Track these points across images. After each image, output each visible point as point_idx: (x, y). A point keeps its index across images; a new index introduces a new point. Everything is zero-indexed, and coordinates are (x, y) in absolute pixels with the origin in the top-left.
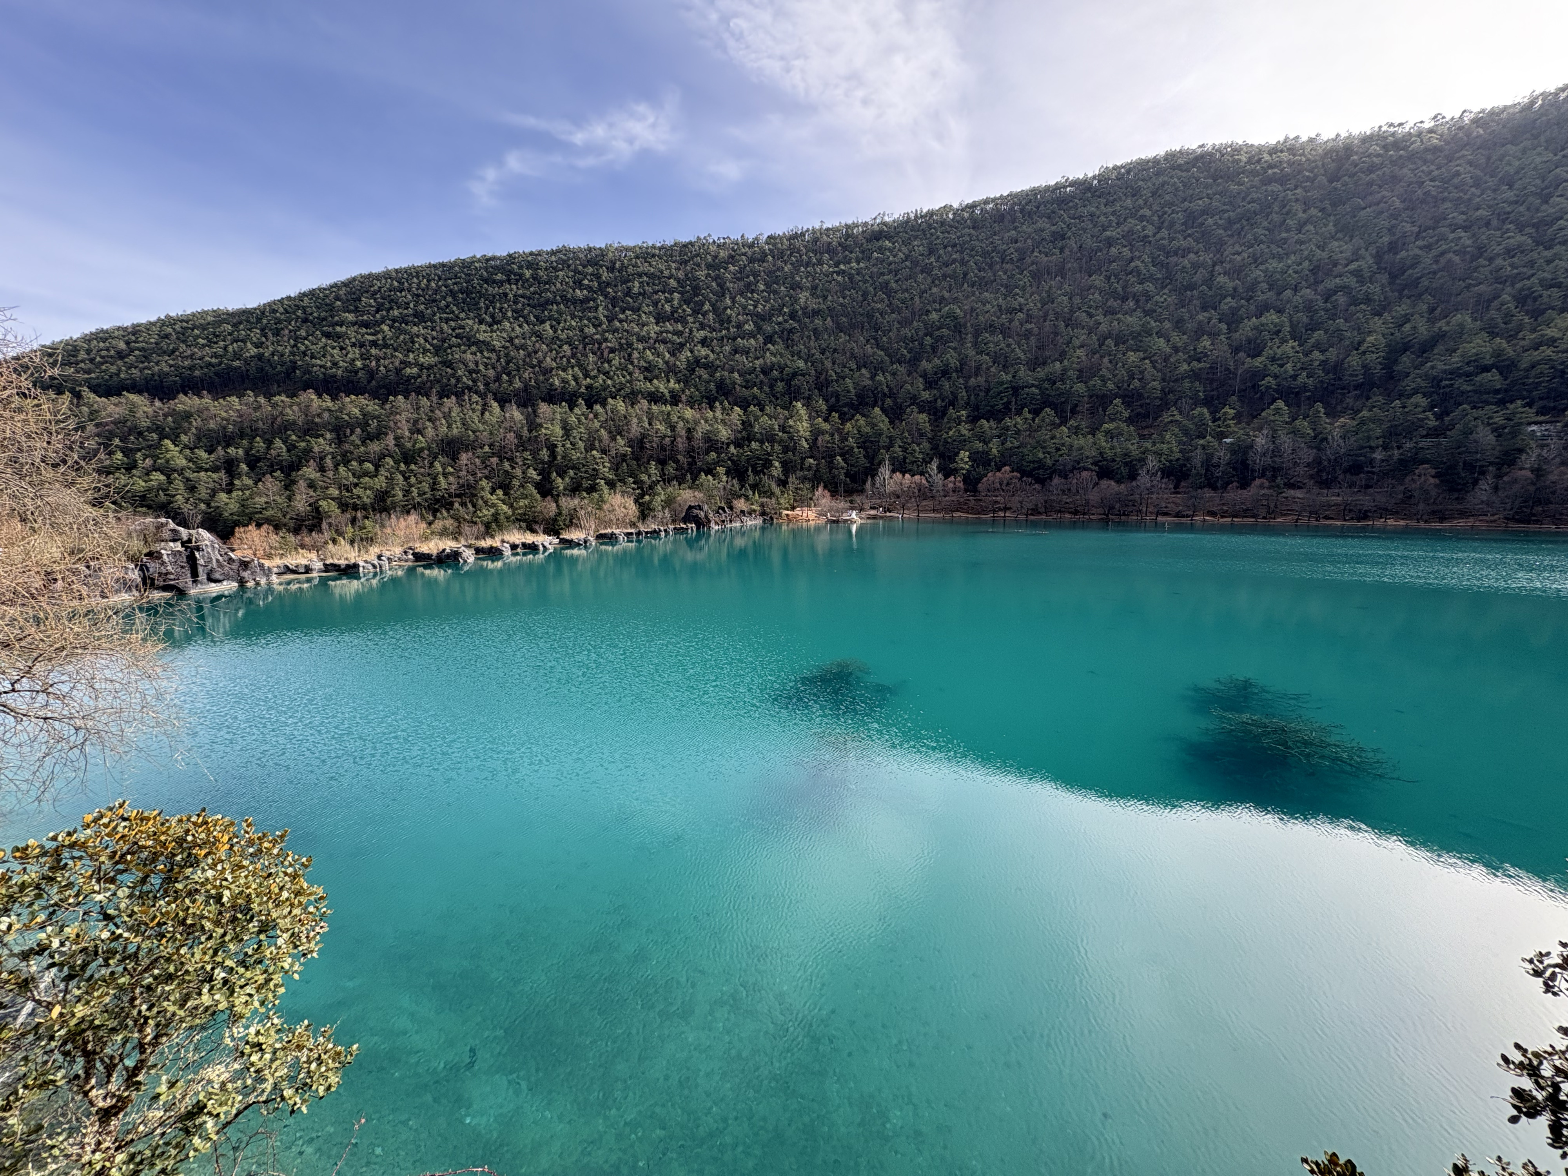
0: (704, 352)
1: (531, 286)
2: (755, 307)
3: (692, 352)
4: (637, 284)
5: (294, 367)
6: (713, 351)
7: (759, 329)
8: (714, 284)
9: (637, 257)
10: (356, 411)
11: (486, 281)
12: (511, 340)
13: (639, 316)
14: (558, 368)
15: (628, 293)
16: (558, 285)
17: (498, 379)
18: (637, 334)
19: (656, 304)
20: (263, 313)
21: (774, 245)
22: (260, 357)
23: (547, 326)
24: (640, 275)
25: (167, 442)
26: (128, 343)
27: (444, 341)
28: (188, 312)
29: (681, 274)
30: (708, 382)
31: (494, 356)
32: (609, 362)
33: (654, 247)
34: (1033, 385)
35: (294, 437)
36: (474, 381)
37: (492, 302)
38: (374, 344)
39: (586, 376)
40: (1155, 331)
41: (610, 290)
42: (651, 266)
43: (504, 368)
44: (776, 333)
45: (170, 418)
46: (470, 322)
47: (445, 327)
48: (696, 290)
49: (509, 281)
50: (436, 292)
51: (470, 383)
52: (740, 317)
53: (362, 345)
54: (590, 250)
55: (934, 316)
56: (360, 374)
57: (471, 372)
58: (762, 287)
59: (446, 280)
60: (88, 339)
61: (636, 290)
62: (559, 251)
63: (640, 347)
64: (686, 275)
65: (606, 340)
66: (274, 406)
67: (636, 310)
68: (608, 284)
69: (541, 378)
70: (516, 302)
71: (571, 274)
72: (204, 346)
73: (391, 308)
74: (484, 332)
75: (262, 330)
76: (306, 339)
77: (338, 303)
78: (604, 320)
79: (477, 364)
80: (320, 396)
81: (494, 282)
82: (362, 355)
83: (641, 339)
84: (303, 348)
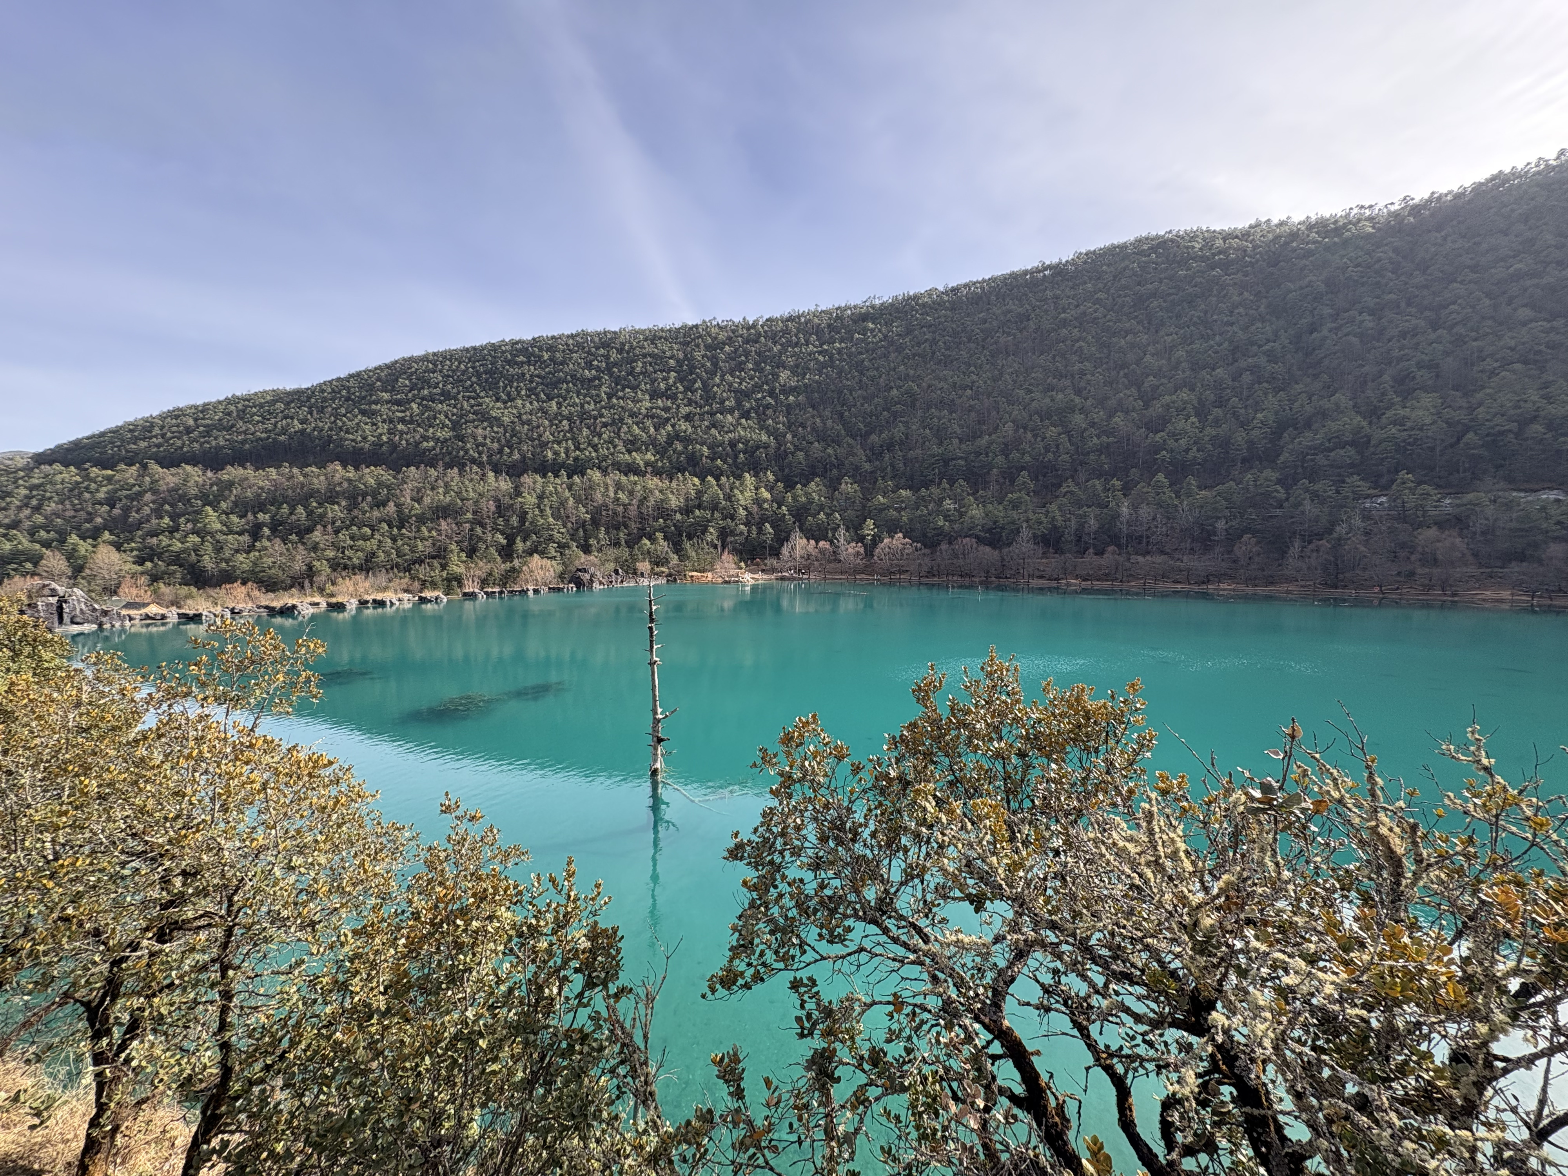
0: (684, 426)
1: (547, 367)
2: (740, 384)
3: (673, 426)
4: (640, 364)
5: (330, 440)
6: (693, 426)
7: (739, 404)
8: (708, 364)
9: (646, 340)
10: (372, 481)
11: (509, 362)
12: (519, 417)
13: (636, 393)
14: (553, 442)
15: (631, 373)
16: (571, 366)
17: (501, 451)
18: (631, 410)
19: (653, 381)
20: (313, 393)
21: (770, 327)
22: (303, 432)
23: (554, 404)
24: (645, 356)
25: (208, 508)
26: (196, 420)
27: (462, 416)
28: (252, 392)
29: (681, 355)
30: (680, 453)
31: (501, 430)
32: (600, 435)
33: (662, 330)
34: (961, 458)
35: (314, 504)
36: (480, 453)
37: (511, 382)
38: (402, 420)
39: (578, 448)
40: (1080, 406)
41: (615, 370)
42: (656, 348)
43: (508, 441)
44: (752, 408)
45: (215, 488)
46: (487, 400)
47: (465, 404)
48: (692, 369)
49: (529, 363)
50: (464, 373)
51: (476, 455)
52: (725, 395)
53: (391, 421)
54: (605, 332)
55: (895, 392)
56: (384, 448)
57: (477, 446)
58: (751, 366)
59: (474, 362)
60: (163, 417)
61: (638, 370)
62: (578, 335)
63: (630, 421)
64: (686, 355)
65: (602, 416)
66: (305, 476)
67: (634, 388)
68: (615, 364)
69: (538, 450)
70: (531, 382)
71: (583, 356)
72: (258, 422)
73: (423, 388)
74: (498, 408)
75: (310, 408)
76: (345, 416)
77: (379, 383)
78: (605, 397)
79: (485, 438)
80: (345, 467)
81: (516, 363)
82: (389, 430)
83: (633, 415)
84: (340, 424)
